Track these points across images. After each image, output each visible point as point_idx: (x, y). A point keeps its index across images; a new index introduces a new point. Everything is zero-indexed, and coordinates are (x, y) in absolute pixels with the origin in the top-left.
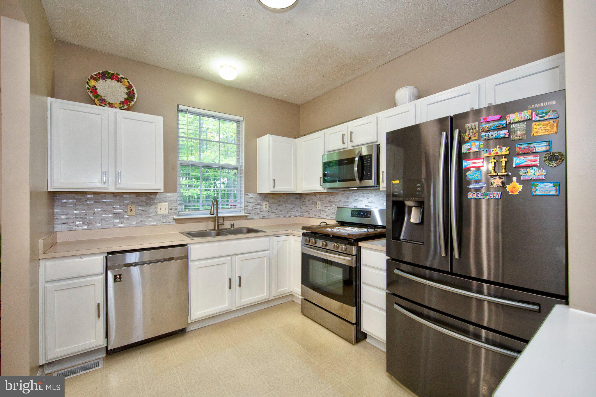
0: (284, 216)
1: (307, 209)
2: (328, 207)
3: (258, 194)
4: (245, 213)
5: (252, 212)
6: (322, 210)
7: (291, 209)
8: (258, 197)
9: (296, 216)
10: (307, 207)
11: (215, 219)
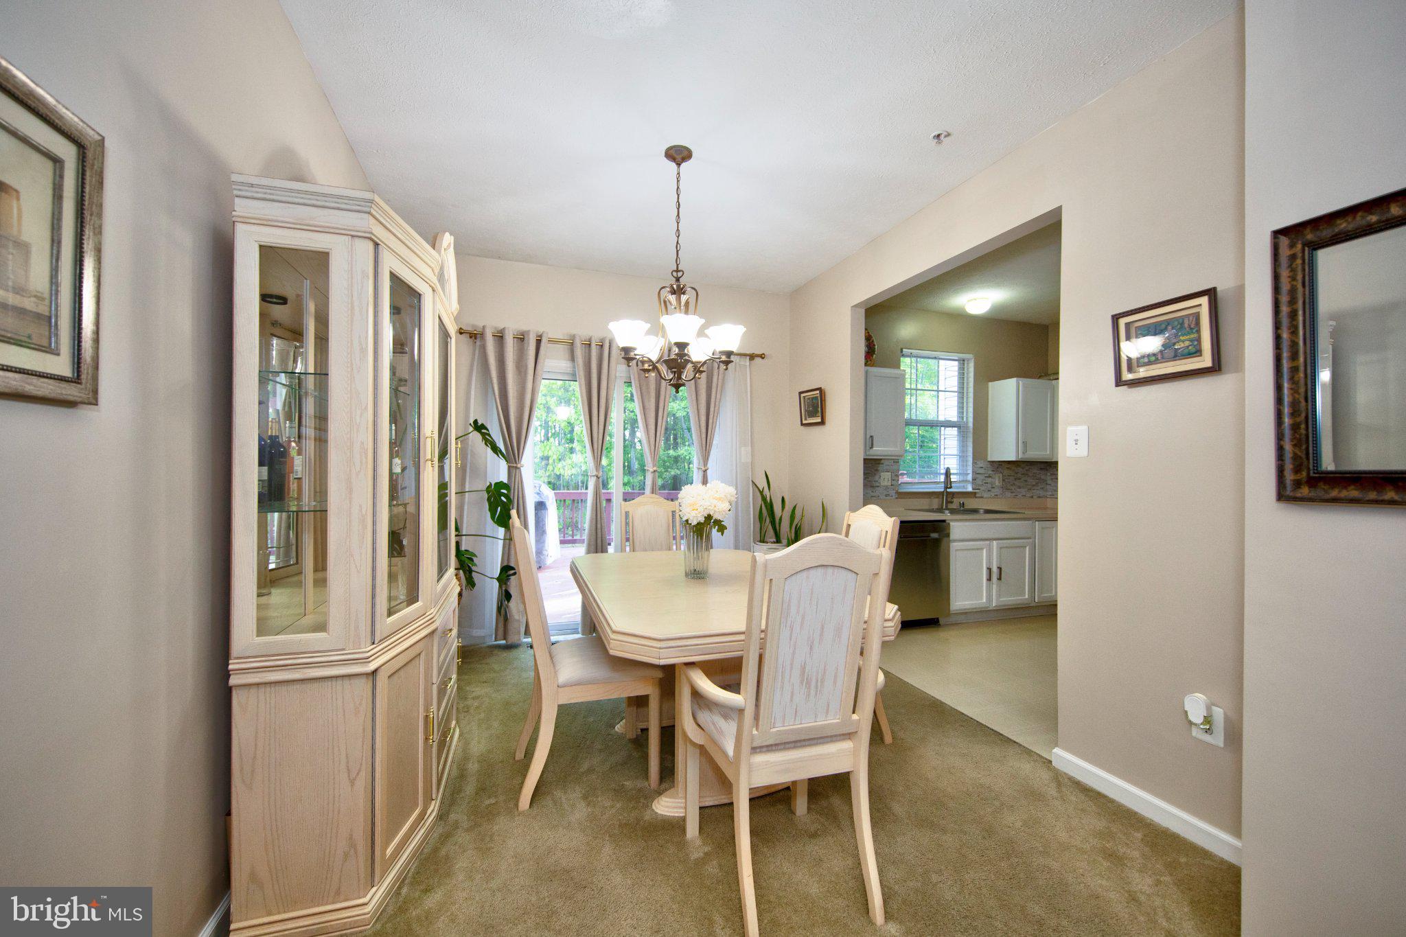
0: (1023, 496)
3: (989, 462)
4: (973, 489)
5: (982, 488)
8: (989, 466)
9: (1039, 497)
11: (943, 495)
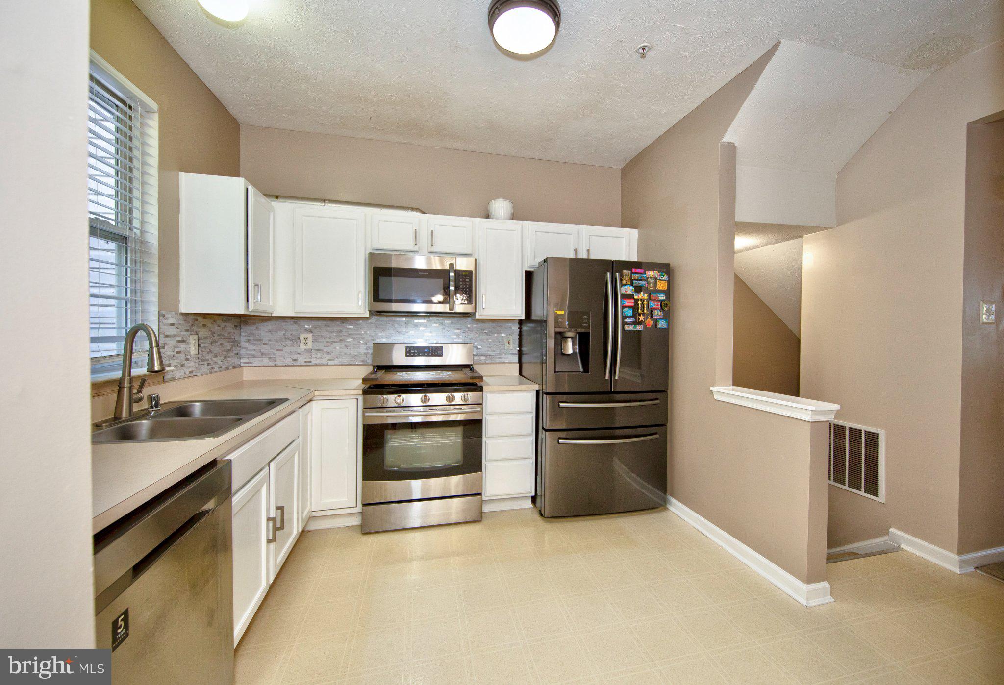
0: (219, 368)
1: (265, 350)
2: (334, 344)
3: (183, 314)
6: (318, 350)
7: (229, 351)
8: (182, 322)
10: (264, 344)
